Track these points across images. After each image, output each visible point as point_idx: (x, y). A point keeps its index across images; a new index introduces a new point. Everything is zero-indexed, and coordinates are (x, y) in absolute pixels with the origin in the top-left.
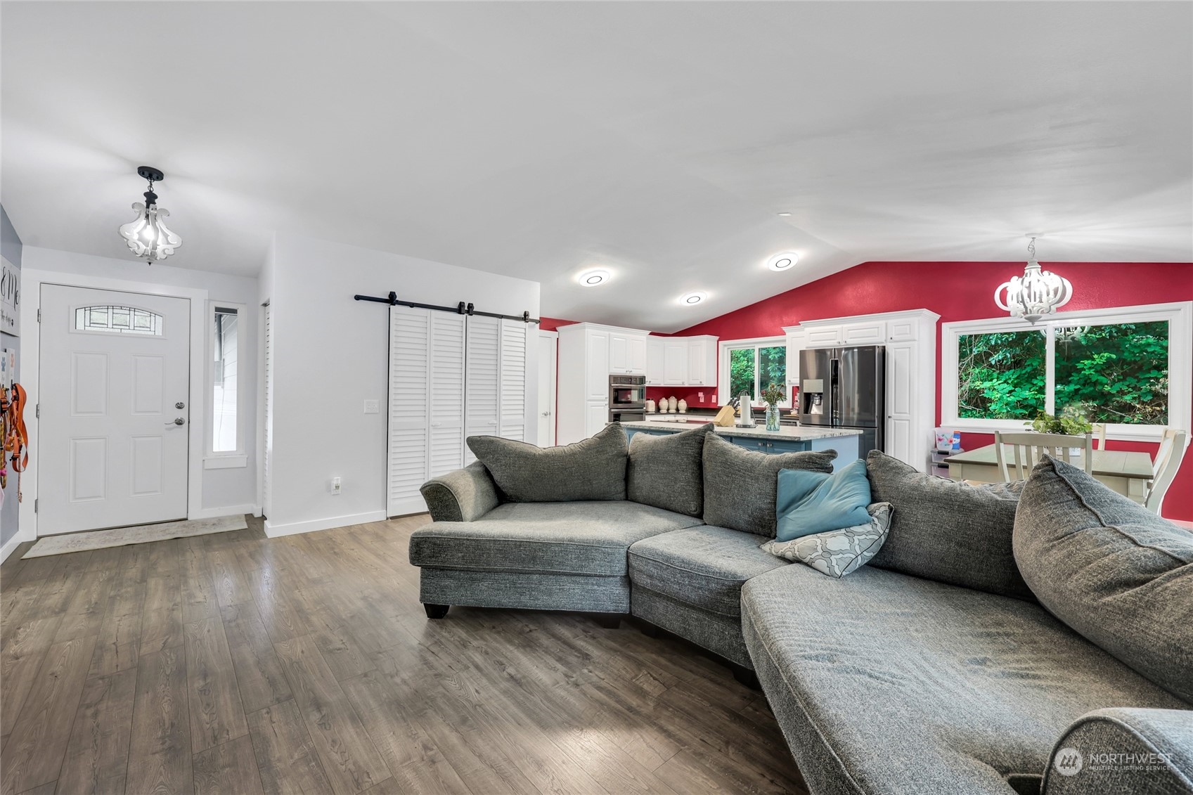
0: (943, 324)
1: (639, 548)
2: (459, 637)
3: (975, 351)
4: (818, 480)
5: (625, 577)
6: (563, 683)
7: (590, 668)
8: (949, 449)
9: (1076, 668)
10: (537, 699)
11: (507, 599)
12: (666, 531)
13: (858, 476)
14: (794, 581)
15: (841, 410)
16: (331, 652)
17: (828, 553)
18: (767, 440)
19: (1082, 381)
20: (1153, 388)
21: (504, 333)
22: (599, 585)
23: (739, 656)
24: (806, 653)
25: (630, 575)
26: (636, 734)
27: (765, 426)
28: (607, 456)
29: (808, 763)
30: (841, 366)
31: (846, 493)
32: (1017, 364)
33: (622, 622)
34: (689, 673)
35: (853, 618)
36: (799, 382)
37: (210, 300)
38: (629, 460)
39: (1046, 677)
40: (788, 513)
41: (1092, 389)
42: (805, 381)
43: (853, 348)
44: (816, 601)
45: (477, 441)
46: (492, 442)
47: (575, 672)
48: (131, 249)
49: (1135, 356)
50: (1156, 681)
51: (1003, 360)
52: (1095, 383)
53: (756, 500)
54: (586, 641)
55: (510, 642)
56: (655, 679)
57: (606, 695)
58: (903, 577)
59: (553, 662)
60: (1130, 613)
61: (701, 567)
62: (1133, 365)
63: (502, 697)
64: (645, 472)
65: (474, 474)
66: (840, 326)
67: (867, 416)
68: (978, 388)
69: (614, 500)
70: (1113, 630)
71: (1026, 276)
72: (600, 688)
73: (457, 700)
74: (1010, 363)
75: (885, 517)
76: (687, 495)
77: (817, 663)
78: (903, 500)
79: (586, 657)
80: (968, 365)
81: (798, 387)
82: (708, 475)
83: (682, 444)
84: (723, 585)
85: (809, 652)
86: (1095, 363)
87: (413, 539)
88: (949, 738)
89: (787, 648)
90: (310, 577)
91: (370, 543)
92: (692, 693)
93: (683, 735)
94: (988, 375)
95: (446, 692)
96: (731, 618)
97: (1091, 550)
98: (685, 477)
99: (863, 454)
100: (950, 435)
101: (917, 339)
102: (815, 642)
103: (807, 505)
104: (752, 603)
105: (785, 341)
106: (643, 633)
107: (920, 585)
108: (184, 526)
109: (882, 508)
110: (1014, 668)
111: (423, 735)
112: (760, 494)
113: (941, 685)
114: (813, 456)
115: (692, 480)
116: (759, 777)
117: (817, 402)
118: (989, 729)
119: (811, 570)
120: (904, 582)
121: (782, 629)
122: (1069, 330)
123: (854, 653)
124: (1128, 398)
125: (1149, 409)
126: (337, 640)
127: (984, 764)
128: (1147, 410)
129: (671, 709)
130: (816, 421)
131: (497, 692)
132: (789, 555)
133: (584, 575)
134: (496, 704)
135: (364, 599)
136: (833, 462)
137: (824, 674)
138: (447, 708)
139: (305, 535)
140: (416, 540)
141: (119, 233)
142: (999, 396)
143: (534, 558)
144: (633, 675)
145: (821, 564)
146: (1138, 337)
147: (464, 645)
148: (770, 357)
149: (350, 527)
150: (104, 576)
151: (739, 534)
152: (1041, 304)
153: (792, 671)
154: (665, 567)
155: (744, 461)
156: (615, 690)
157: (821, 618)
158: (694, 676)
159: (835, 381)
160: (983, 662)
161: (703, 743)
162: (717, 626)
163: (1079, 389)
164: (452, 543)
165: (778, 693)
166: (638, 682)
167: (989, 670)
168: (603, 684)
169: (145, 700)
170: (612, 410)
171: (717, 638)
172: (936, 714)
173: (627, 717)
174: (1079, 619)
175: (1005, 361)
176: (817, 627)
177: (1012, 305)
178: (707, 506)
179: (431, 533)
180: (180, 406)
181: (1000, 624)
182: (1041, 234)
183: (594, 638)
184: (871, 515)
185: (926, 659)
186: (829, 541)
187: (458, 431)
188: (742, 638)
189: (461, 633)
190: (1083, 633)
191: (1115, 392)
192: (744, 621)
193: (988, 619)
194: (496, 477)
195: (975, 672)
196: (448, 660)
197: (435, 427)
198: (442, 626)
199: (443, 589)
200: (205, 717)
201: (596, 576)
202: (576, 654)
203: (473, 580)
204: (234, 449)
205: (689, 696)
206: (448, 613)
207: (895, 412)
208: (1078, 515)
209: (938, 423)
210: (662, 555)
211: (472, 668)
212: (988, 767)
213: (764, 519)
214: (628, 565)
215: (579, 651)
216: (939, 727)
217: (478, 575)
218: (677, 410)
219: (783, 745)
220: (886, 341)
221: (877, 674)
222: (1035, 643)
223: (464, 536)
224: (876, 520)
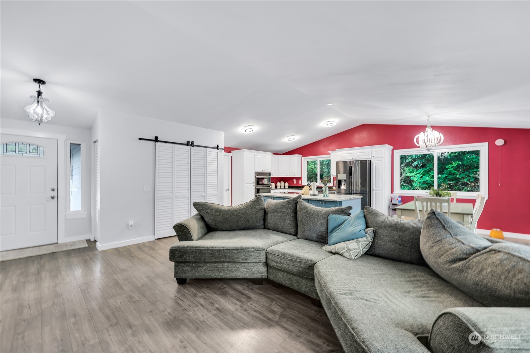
0: (394, 150)
1: (271, 250)
2: (193, 292)
3: (407, 161)
4: (344, 219)
5: (265, 263)
6: (240, 310)
7: (251, 302)
8: (397, 203)
9: (443, 292)
10: (229, 317)
11: (214, 275)
12: (282, 242)
13: (361, 217)
14: (336, 262)
15: (353, 186)
16: (134, 302)
17: (349, 250)
18: (323, 201)
19: (448, 173)
20: (475, 176)
21: (208, 154)
22: (254, 267)
23: (314, 294)
24: (341, 292)
25: (268, 262)
26: (272, 329)
27: (322, 194)
28: (256, 210)
29: (342, 336)
30: (353, 168)
31: (356, 225)
32: (424, 166)
33: (264, 282)
34: (293, 303)
35: (359, 277)
36: (336, 175)
37: (67, 140)
38: (265, 211)
39: (432, 297)
40: (332, 233)
41: (452, 176)
42: (338, 174)
43: (358, 161)
44: (345, 270)
45: (198, 204)
46: (204, 205)
47: (244, 305)
48: (30, 118)
49: (468, 163)
50: (471, 296)
51: (418, 164)
52: (453, 174)
53: (319, 228)
54: (248, 291)
55: (216, 293)
56: (279, 306)
57: (259, 314)
58: (379, 258)
59: (235, 301)
60: (461, 271)
61: (297, 257)
62: (467, 167)
63: (213, 317)
64: (272, 217)
65: (197, 219)
66: (353, 151)
67: (364, 189)
68: (408, 176)
69: (259, 229)
70: (455, 278)
71: (426, 132)
72: (255, 311)
73: (193, 320)
74: (420, 166)
75: (372, 234)
76: (290, 226)
77: (345, 296)
78: (378, 227)
79: (249, 298)
80: (404, 167)
81: (336, 177)
82: (299, 217)
83: (288, 204)
84: (307, 265)
85: (342, 292)
86: (453, 166)
87: (171, 250)
88: (395, 323)
89: (334, 291)
90: (121, 268)
91: (148, 251)
92: (295, 311)
93: (291, 328)
94: (412, 171)
95: (189, 317)
96: (310, 278)
97: (448, 246)
98: (289, 218)
99: (363, 208)
100: (397, 197)
101: (384, 157)
102: (345, 287)
103: (340, 230)
104: (319, 272)
105: (330, 157)
106: (273, 286)
107: (385, 262)
108: (56, 246)
109: (370, 230)
110: (420, 294)
111: (180, 336)
112: (321, 225)
113: (393, 302)
114: (343, 209)
115: (292, 220)
116: (323, 344)
117: (344, 183)
118: (410, 319)
119: (342, 257)
120: (379, 260)
121: (332, 283)
122: (443, 153)
123: (360, 291)
124: (465, 180)
125: (473, 184)
126: (136, 296)
127: (408, 332)
128: (473, 185)
129: (286, 318)
130: (343, 191)
131: (211, 316)
132: (333, 251)
133: (247, 263)
134: (211, 321)
135: (148, 277)
136: (351, 211)
137: (348, 300)
138: (189, 324)
139: (116, 249)
140: (172, 250)
141: (24, 110)
142: (416, 179)
143: (225, 256)
144: (269, 304)
145: (346, 254)
146: (469, 155)
147: (195, 295)
148: (324, 163)
149: (138, 244)
150: (18, 272)
151: (313, 242)
152: (432, 144)
153: (336, 300)
154: (282, 258)
155: (314, 211)
156: (263, 312)
157: (346, 277)
158: (295, 304)
159: (351, 174)
160: (409, 292)
161: (300, 331)
162: (304, 282)
163: (447, 176)
164: (189, 251)
165: (331, 309)
166: (272, 308)
167: (411, 295)
168: (257, 309)
169: (47, 329)
170: (256, 188)
171: (304, 287)
172: (391, 314)
173: (268, 323)
174: (444, 273)
175: (419, 165)
176: (345, 281)
177: (421, 144)
178: (299, 231)
179: (179, 247)
180: (53, 190)
181: (415, 276)
182: (432, 115)
183: (252, 289)
184: (366, 234)
185: (387, 292)
186: (349, 245)
187: (188, 199)
188: (315, 287)
189: (194, 290)
190: (445, 278)
191: (461, 178)
192: (316, 280)
193: (411, 275)
194: (207, 220)
195: (406, 296)
196: (189, 303)
197: (177, 197)
198: (185, 288)
199: (185, 271)
200: (77, 335)
201: (253, 263)
202: (245, 297)
203: (198, 267)
204: (80, 209)
205: (293, 312)
206: (187, 282)
207: (375, 188)
208: (443, 232)
209: (392, 192)
210: (281, 253)
211: (200, 306)
212: (410, 333)
213: (323, 236)
214: (266, 258)
215: (246, 295)
216: (392, 319)
217: (201, 265)
218: (284, 187)
219: (332, 330)
220: (371, 157)
221: (368, 299)
222: (428, 283)
223: (194, 247)
224: (368, 236)
